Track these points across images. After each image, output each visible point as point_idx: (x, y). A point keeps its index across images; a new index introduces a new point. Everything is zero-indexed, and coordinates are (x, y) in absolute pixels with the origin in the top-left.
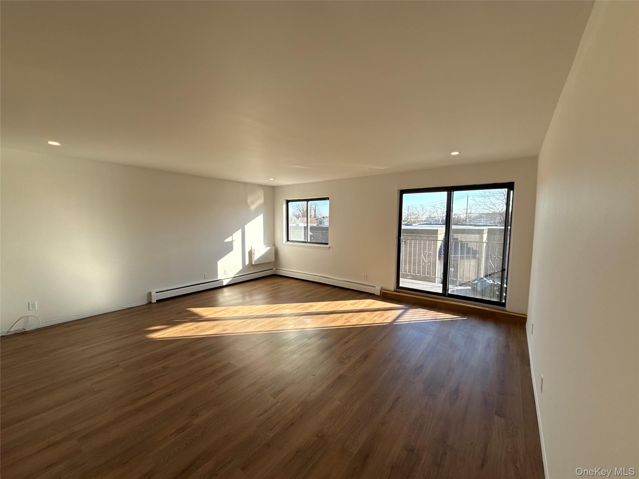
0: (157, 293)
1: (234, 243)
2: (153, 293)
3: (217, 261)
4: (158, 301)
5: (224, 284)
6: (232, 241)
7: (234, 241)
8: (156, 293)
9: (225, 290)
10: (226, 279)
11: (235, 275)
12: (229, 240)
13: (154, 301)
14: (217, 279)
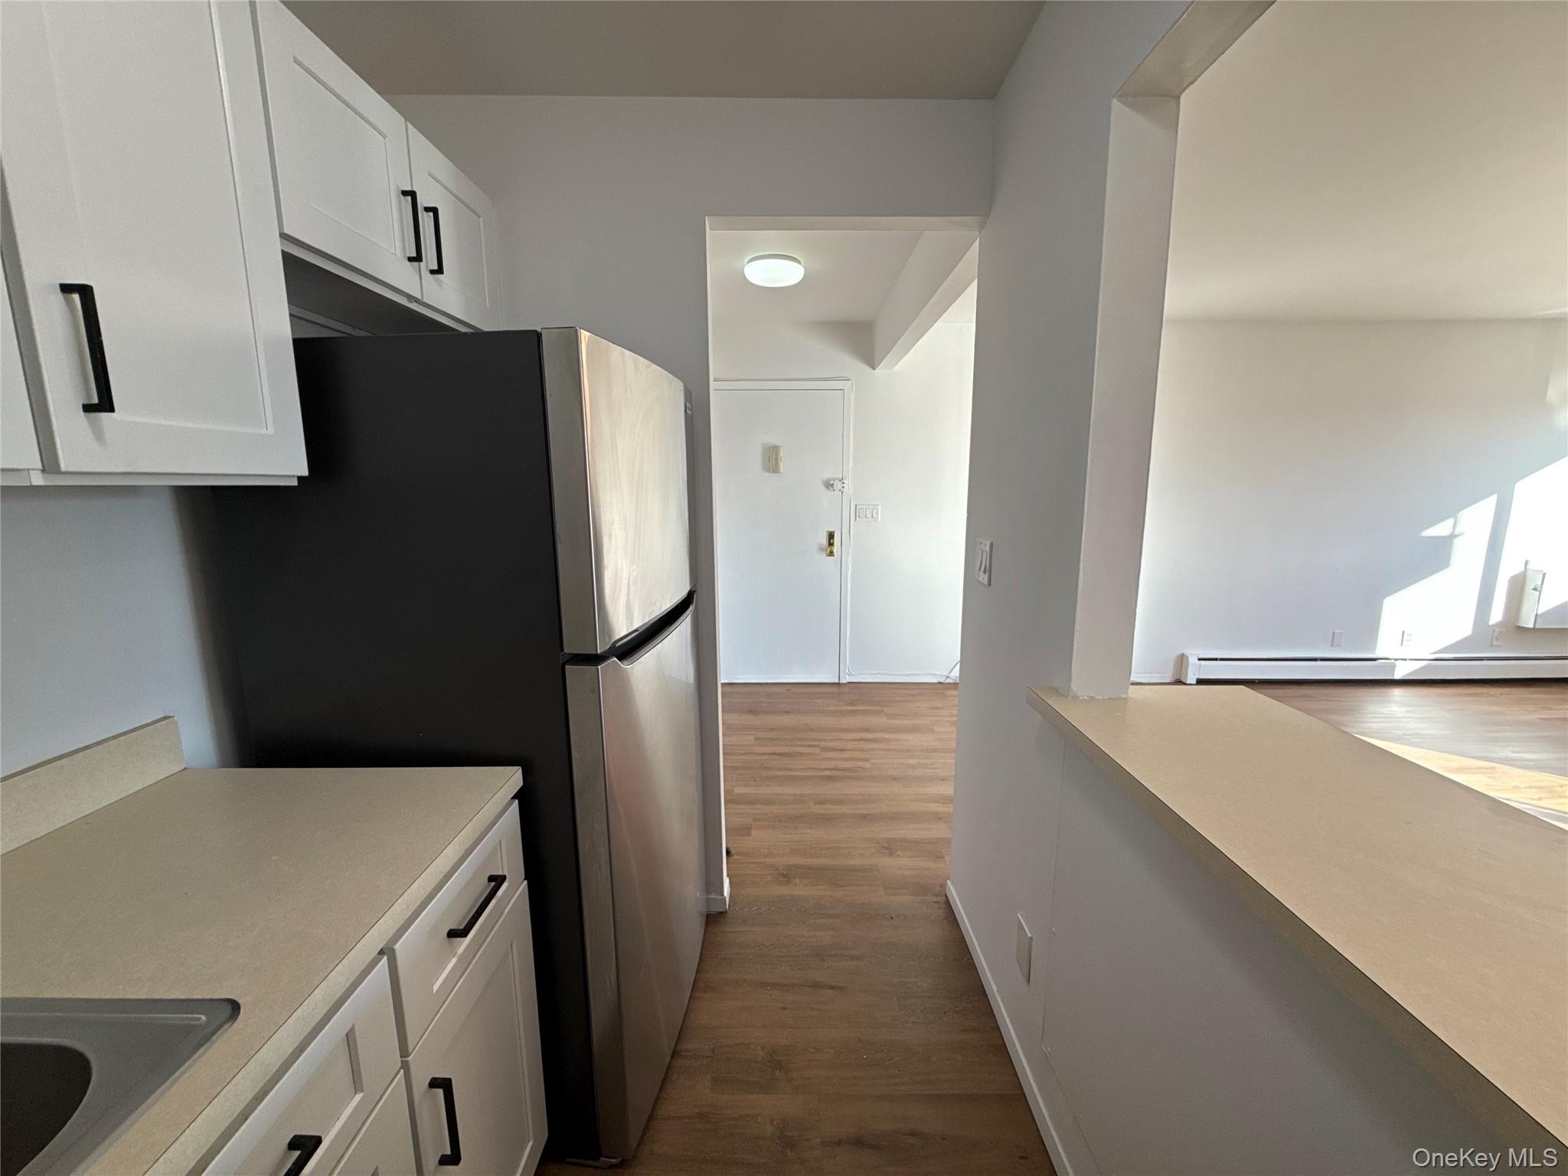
0: (1202, 662)
1: (1458, 543)
2: (1193, 660)
3: (1385, 597)
4: (1201, 682)
5: (1397, 676)
6: (1452, 536)
7: (1456, 536)
8: (1199, 659)
9: (1397, 692)
10: (1406, 660)
11: (1436, 653)
12: (1441, 530)
13: (1191, 679)
14: (1377, 653)
